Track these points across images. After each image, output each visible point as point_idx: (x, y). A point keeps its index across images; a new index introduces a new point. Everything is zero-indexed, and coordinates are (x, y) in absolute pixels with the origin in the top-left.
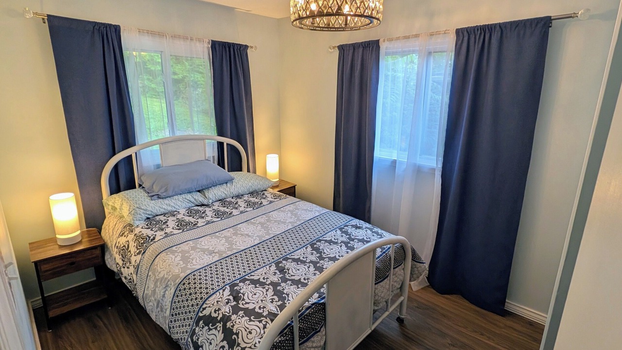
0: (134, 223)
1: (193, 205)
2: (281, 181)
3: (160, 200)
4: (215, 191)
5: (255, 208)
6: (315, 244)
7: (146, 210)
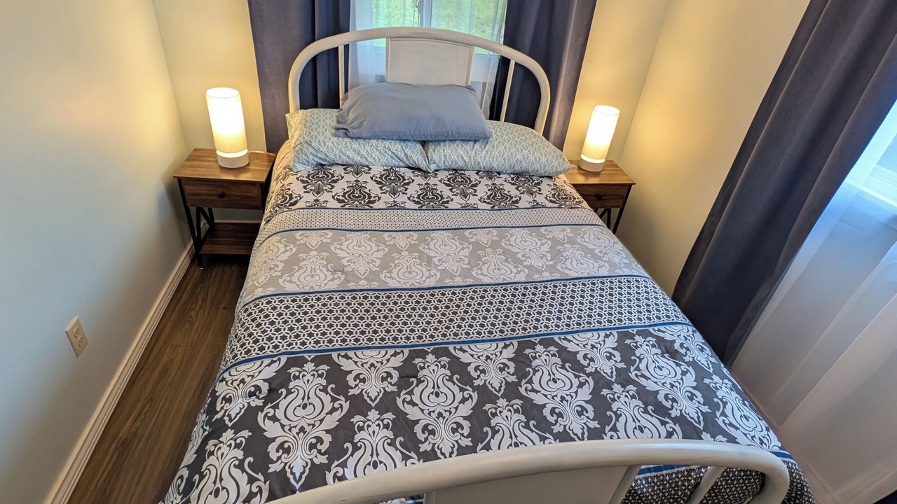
0: (294, 166)
1: (402, 164)
2: (610, 164)
3: (346, 139)
4: (448, 151)
5: (496, 208)
6: (632, 337)
7: (318, 151)
